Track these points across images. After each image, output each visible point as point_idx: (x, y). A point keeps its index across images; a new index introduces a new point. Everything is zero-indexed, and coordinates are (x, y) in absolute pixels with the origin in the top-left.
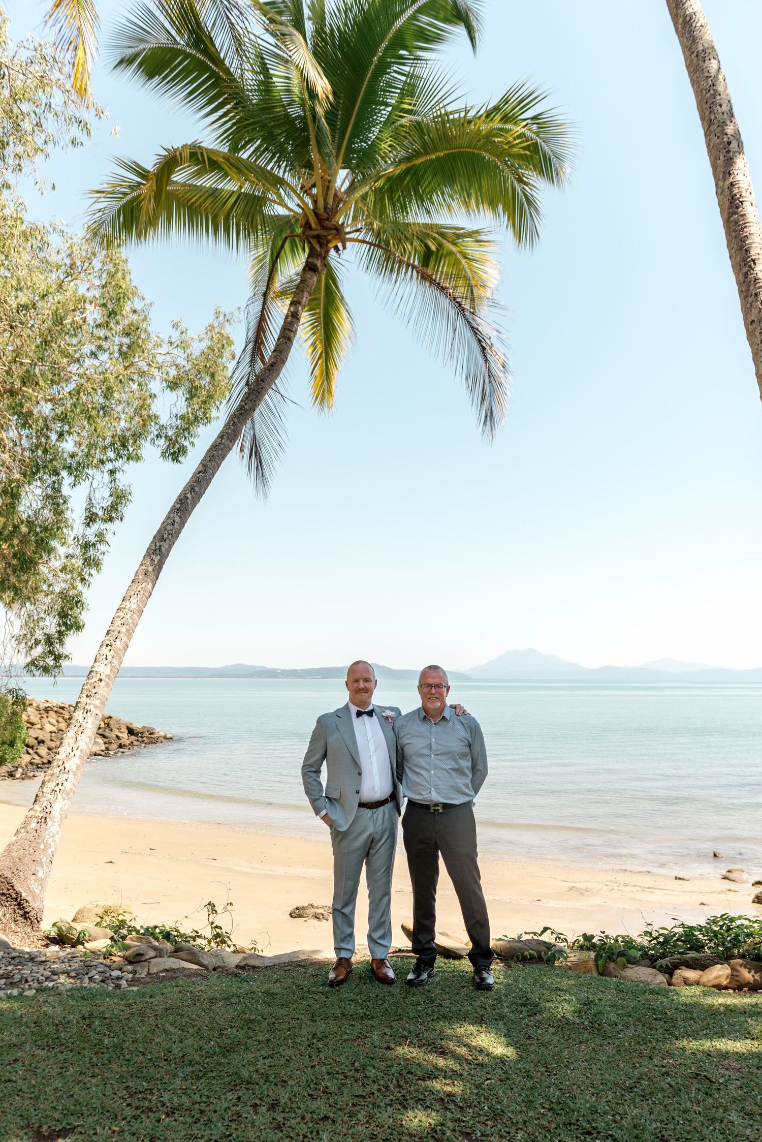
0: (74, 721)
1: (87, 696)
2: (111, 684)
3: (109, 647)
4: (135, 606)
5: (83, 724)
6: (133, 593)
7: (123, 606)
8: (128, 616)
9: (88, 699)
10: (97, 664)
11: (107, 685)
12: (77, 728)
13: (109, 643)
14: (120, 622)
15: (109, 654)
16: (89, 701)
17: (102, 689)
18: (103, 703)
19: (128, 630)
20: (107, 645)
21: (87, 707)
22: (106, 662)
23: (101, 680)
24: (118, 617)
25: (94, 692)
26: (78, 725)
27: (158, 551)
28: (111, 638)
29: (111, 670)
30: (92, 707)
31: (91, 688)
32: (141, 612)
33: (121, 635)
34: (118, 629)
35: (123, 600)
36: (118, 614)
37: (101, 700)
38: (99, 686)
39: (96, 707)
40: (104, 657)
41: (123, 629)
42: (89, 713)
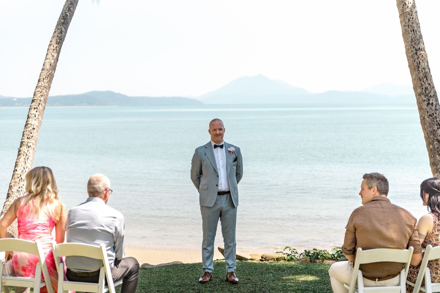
0: (23, 153)
1: (28, 138)
2: (39, 130)
3: (36, 110)
4: (47, 85)
5: (28, 154)
6: (45, 77)
7: (40, 85)
8: (44, 91)
9: (28, 140)
10: (30, 120)
11: (37, 131)
12: (25, 156)
13: (35, 107)
14: (40, 95)
15: (36, 113)
16: (29, 141)
17: (35, 133)
18: (36, 142)
19: (45, 99)
20: (35, 108)
21: (28, 144)
22: (35, 118)
23: (34, 129)
24: (39, 91)
25: (31, 136)
26: (25, 154)
27: (55, 50)
28: (36, 104)
29: (39, 123)
30: (31, 144)
31: (29, 133)
32: (49, 87)
33: (42, 102)
34: (40, 99)
35: (39, 81)
36: (37, 90)
37: (35, 140)
38: (33, 132)
39: (33, 144)
40: (34, 115)
41: (42, 99)
42: (30, 148)
